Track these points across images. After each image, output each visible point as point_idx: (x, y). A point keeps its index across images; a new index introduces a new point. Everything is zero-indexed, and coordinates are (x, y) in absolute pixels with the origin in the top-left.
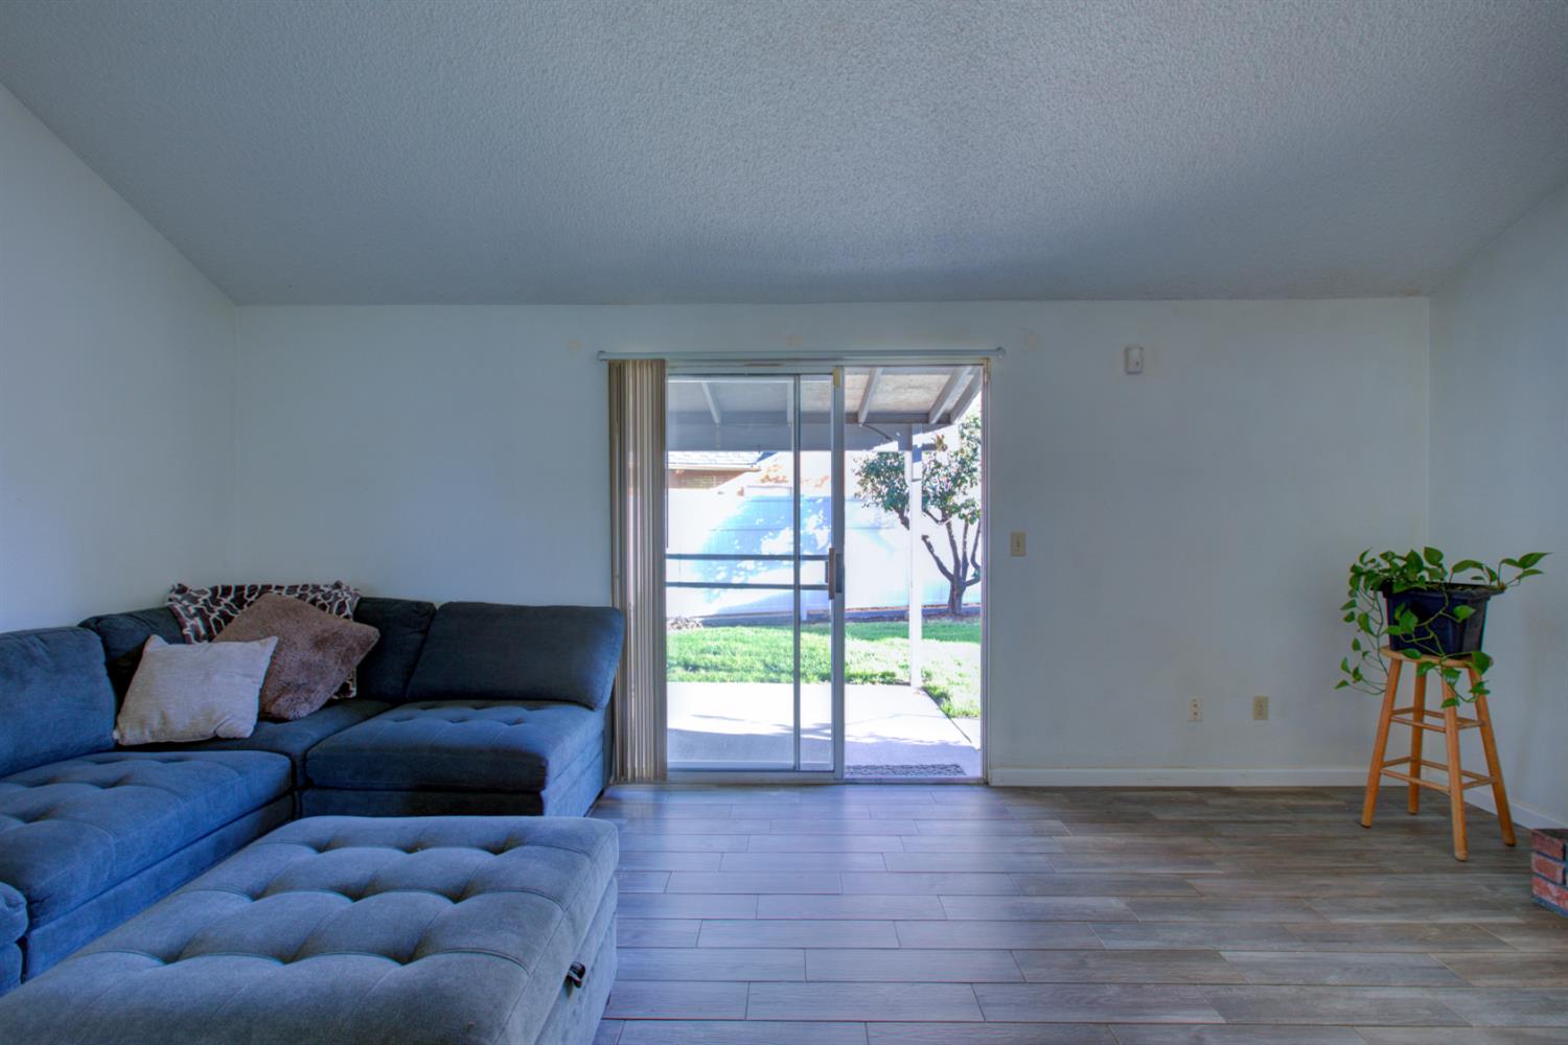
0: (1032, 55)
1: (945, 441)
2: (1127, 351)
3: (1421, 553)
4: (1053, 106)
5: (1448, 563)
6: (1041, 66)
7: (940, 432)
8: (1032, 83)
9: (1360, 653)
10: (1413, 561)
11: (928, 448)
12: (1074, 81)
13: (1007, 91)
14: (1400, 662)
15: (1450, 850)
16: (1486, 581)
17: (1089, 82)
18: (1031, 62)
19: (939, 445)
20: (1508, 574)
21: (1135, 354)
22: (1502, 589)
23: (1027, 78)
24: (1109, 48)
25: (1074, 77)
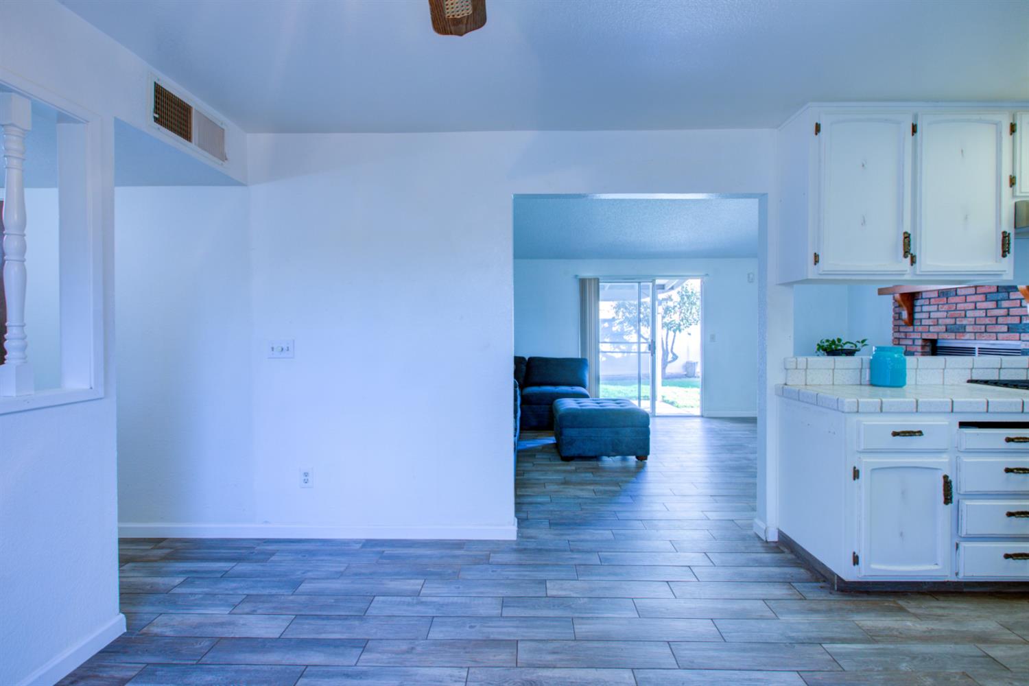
1: (672, 297)
2: (749, 275)
3: (836, 340)
5: (843, 341)
7: (670, 293)
10: (833, 342)
11: (663, 299)
16: (854, 348)
19: (670, 298)
20: (859, 345)
21: (751, 276)
22: (859, 350)
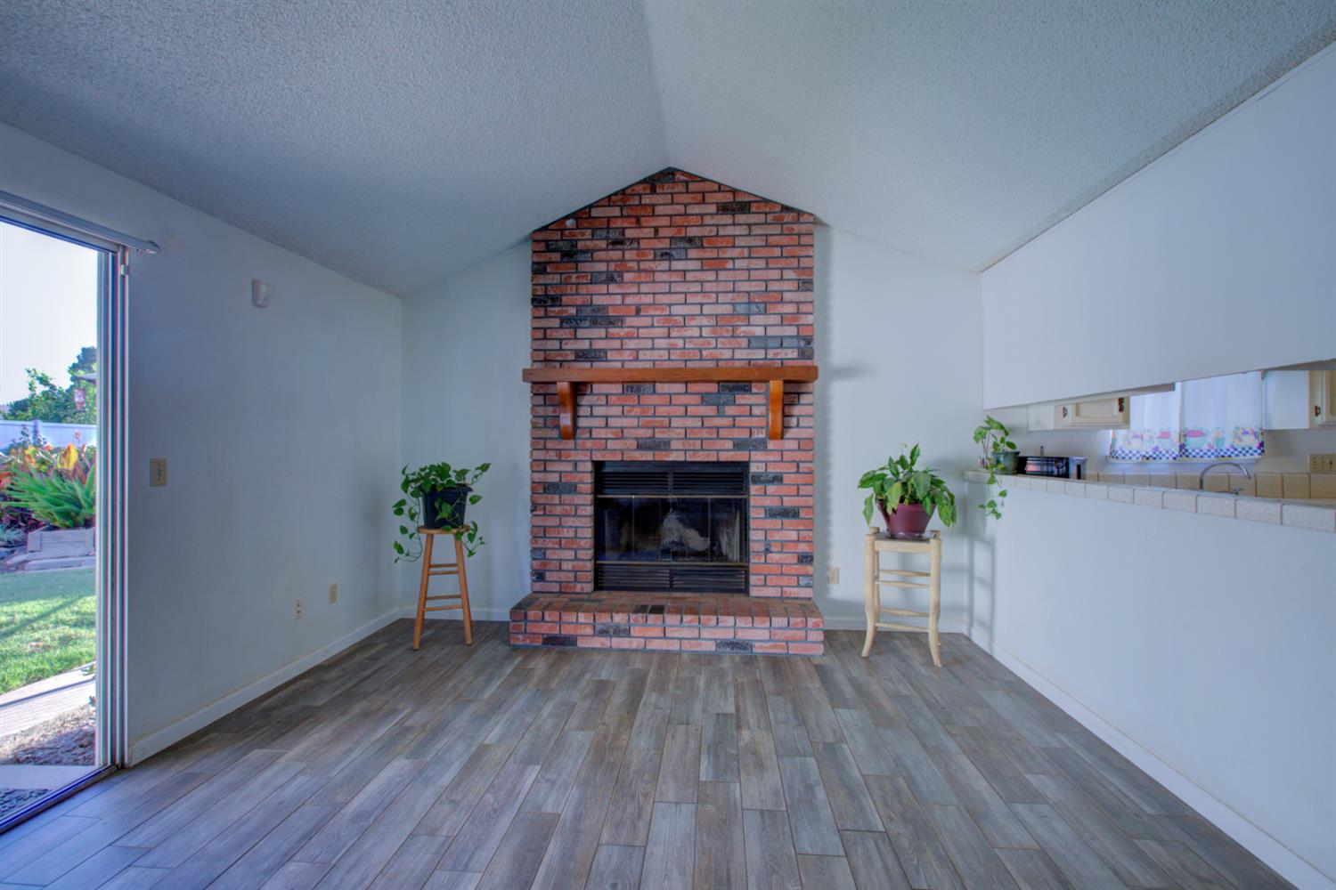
0: (372, 16)
4: (349, 61)
6: (370, 28)
8: (353, 33)
9: (407, 536)
12: (376, 58)
13: (333, 21)
14: (432, 536)
15: (463, 641)
17: (383, 66)
18: (367, 19)
21: (264, 289)
23: (354, 26)
24: (412, 57)
25: (379, 54)
